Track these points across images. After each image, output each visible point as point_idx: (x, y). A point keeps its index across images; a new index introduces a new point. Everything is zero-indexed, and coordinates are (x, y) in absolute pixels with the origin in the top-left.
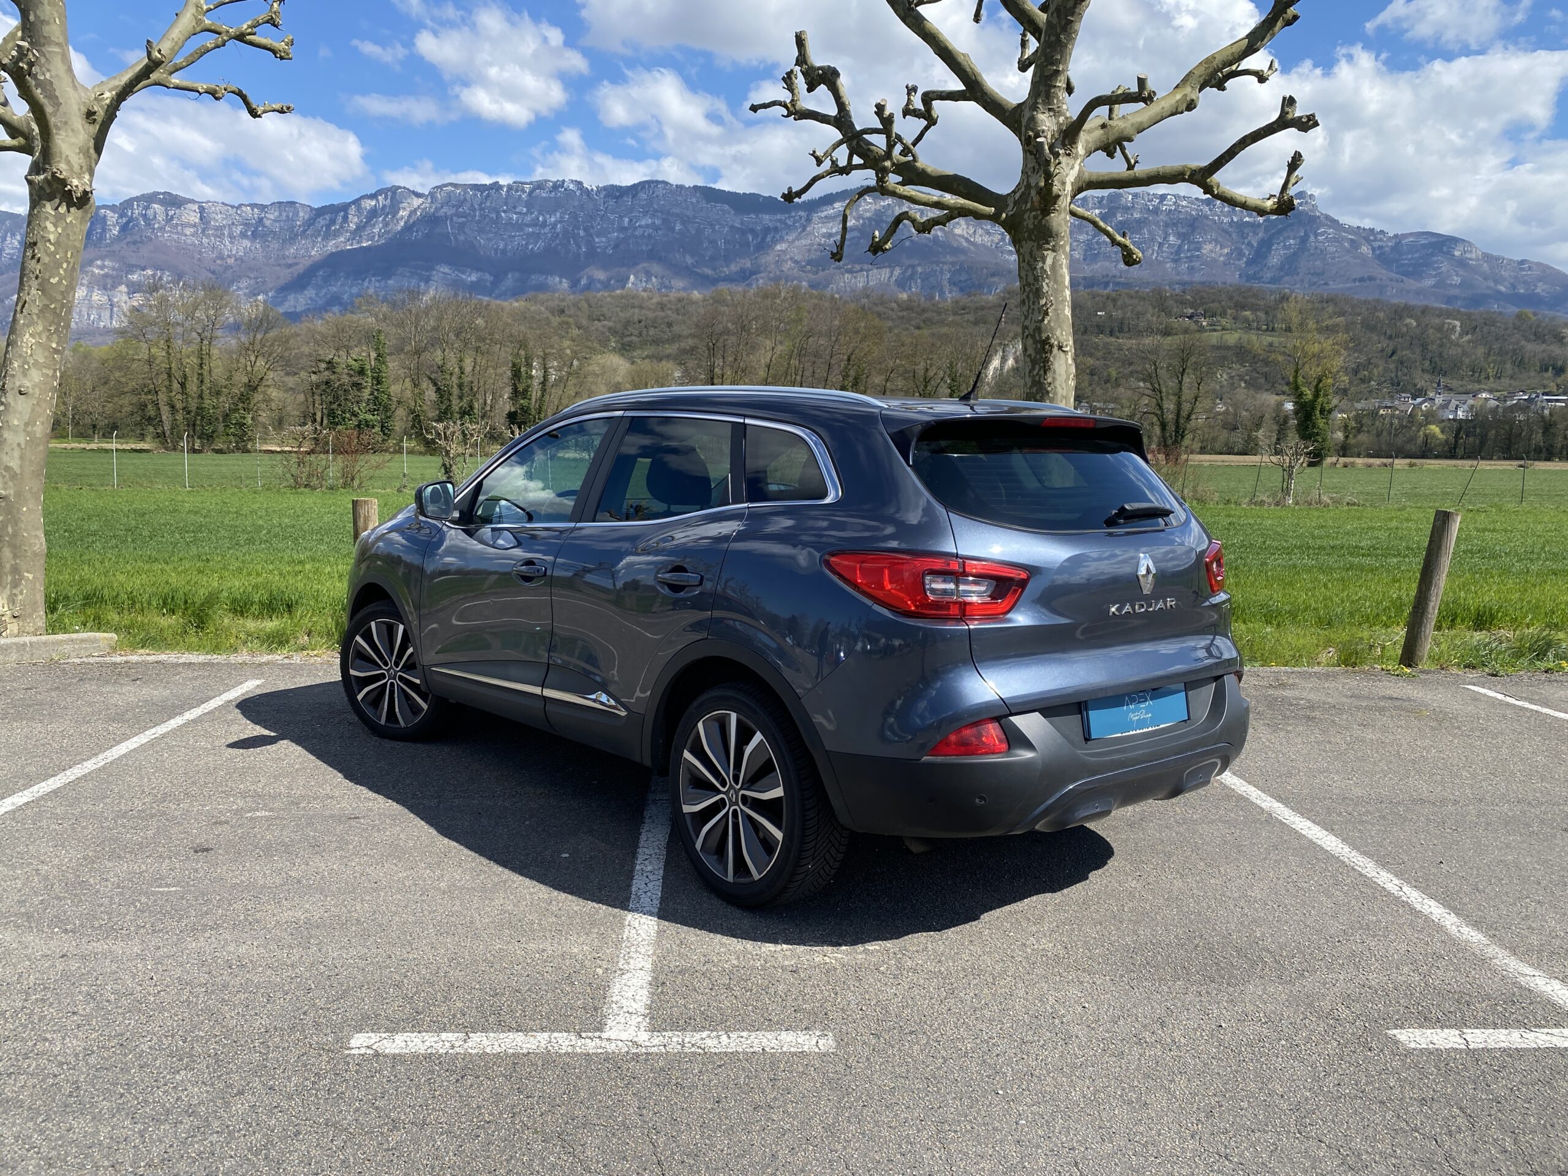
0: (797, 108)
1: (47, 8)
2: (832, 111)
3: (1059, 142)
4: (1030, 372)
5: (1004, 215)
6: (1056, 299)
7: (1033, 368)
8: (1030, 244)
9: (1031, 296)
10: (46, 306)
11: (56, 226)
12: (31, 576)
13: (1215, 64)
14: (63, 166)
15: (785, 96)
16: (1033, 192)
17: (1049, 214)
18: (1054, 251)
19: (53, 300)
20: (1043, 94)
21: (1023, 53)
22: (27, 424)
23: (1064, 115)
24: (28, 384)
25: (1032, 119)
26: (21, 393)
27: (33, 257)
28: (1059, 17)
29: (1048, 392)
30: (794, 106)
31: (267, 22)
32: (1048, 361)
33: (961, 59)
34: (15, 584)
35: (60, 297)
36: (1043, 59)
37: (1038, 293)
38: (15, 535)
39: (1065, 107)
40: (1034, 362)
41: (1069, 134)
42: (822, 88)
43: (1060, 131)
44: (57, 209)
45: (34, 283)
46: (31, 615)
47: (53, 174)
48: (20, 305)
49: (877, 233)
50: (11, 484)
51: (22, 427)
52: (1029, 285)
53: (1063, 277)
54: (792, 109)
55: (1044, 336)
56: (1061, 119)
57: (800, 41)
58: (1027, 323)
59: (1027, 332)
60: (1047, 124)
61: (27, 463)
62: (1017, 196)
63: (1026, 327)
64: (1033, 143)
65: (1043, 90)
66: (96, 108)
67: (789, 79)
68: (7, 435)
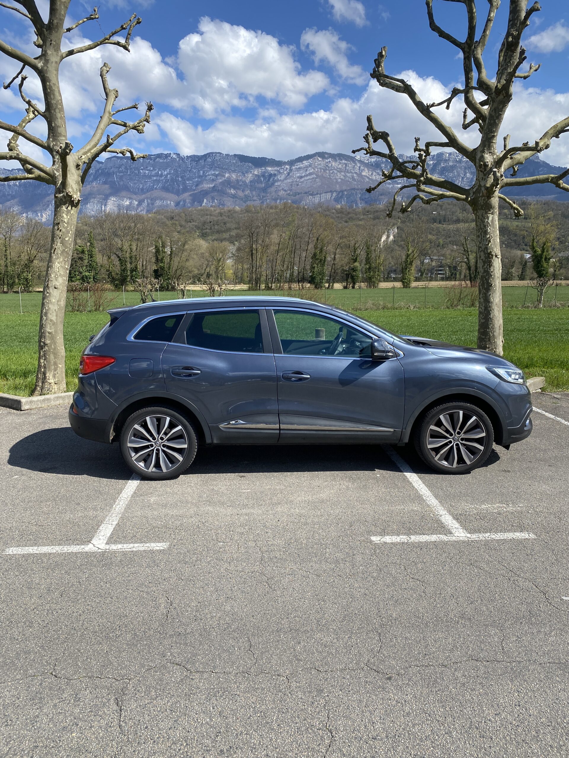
0: (371, 150)
1: (59, 120)
2: (387, 151)
3: (494, 166)
4: (483, 267)
5: (469, 199)
6: (494, 235)
7: (484, 265)
8: (482, 211)
9: (482, 233)
10: (64, 250)
11: (67, 216)
12: (61, 366)
13: (558, 129)
14: (70, 190)
15: (366, 146)
16: (483, 189)
17: (490, 198)
18: (492, 214)
19: (66, 247)
20: (487, 146)
22: (58, 301)
23: (496, 154)
24: (58, 284)
25: (482, 157)
26: (55, 288)
27: (58, 229)
28: (495, 112)
29: (491, 275)
30: (369, 149)
31: (145, 121)
32: (491, 262)
33: (448, 129)
34: (55, 370)
35: (69, 246)
36: (487, 130)
37: (486, 233)
38: (55, 349)
39: (496, 151)
40: (484, 262)
41: (499, 163)
42: (380, 141)
43: (495, 162)
44: (67, 208)
45: (59, 241)
46: (61, 382)
47: (67, 193)
48: (53, 250)
49: (404, 204)
50: (53, 327)
51: (56, 302)
52: (481, 229)
53: (496, 225)
54: (369, 151)
55: (489, 251)
56: (495, 156)
57: (369, 119)
58: (481, 245)
59: (481, 249)
60: (489, 159)
61: (58, 318)
62: (474, 190)
63: (481, 247)
64: (483, 167)
65: (487, 143)
66: (80, 163)
67: (366, 138)
68: (50, 306)
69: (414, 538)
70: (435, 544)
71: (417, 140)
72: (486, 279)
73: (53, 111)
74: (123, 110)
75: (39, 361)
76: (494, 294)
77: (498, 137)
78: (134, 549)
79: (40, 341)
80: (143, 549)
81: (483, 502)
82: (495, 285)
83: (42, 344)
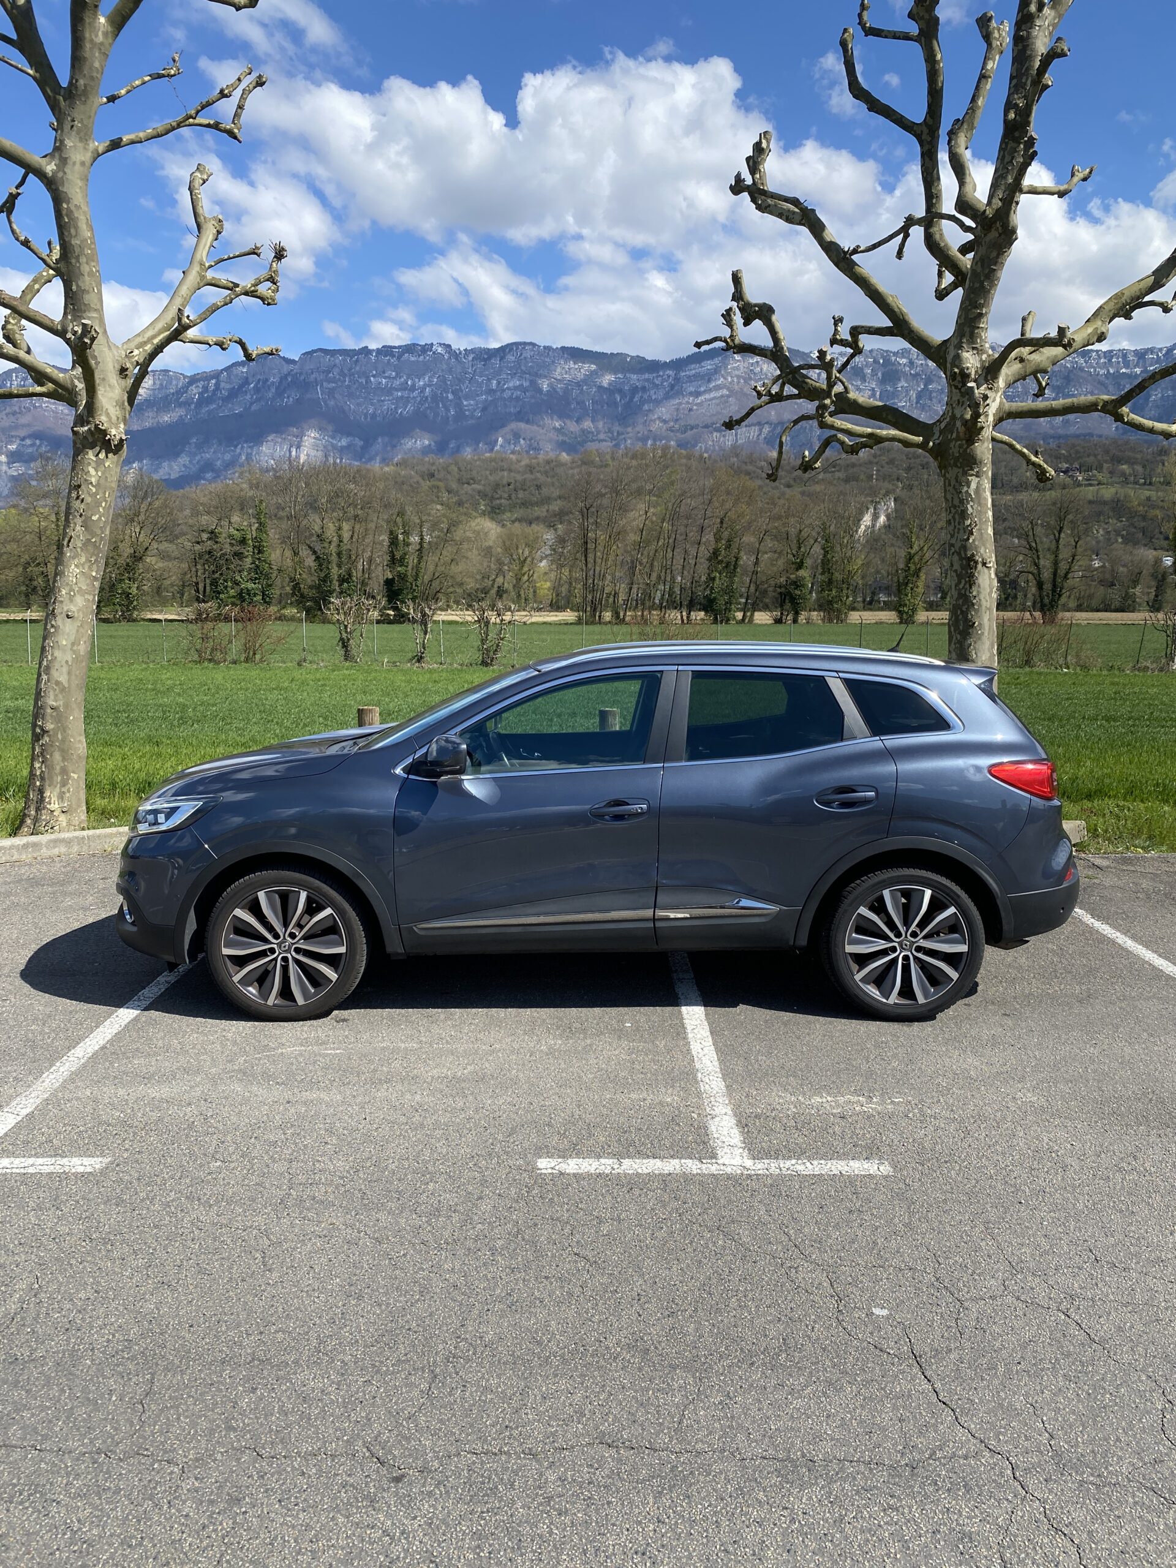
0: (737, 342)
1: (87, 278)
2: (767, 342)
3: (982, 377)
4: (956, 585)
5: (931, 444)
6: (980, 520)
7: (959, 582)
8: (956, 470)
9: (956, 517)
10: (89, 540)
11: (96, 470)
12: (76, 776)
13: (1123, 300)
14: (103, 418)
15: (726, 332)
16: (958, 424)
17: (973, 444)
18: (977, 476)
19: (94, 535)
20: (967, 334)
21: (939, 283)
22: (73, 644)
23: (986, 352)
24: (73, 608)
25: (958, 357)
26: (68, 617)
27: (78, 498)
28: (982, 266)
29: (973, 604)
30: (733, 340)
32: (974, 576)
33: (890, 300)
34: (64, 784)
35: (99, 532)
36: (968, 303)
37: (964, 515)
38: (63, 741)
39: (986, 345)
40: (960, 577)
41: (991, 371)
42: (757, 323)
43: (983, 368)
44: (97, 455)
45: (79, 521)
46: (76, 810)
47: (96, 426)
48: (67, 540)
49: (807, 453)
50: (60, 696)
51: (69, 646)
52: (955, 507)
53: (986, 499)
54: (731, 344)
55: (969, 554)
56: (984, 357)
57: (736, 279)
58: (953, 541)
59: (953, 550)
60: (971, 361)
61: (73, 677)
62: (943, 425)
63: (952, 545)
64: (959, 378)
65: (967, 330)
66: (128, 365)
67: (727, 316)
68: (57, 653)
69: (631, 1166)
70: (665, 1179)
71: (838, 321)
72: (962, 612)
73: (73, 261)
74: (229, 258)
75: (32, 765)
76: (979, 643)
77: (990, 316)
79: (34, 725)
82: (980, 624)
83: (38, 730)
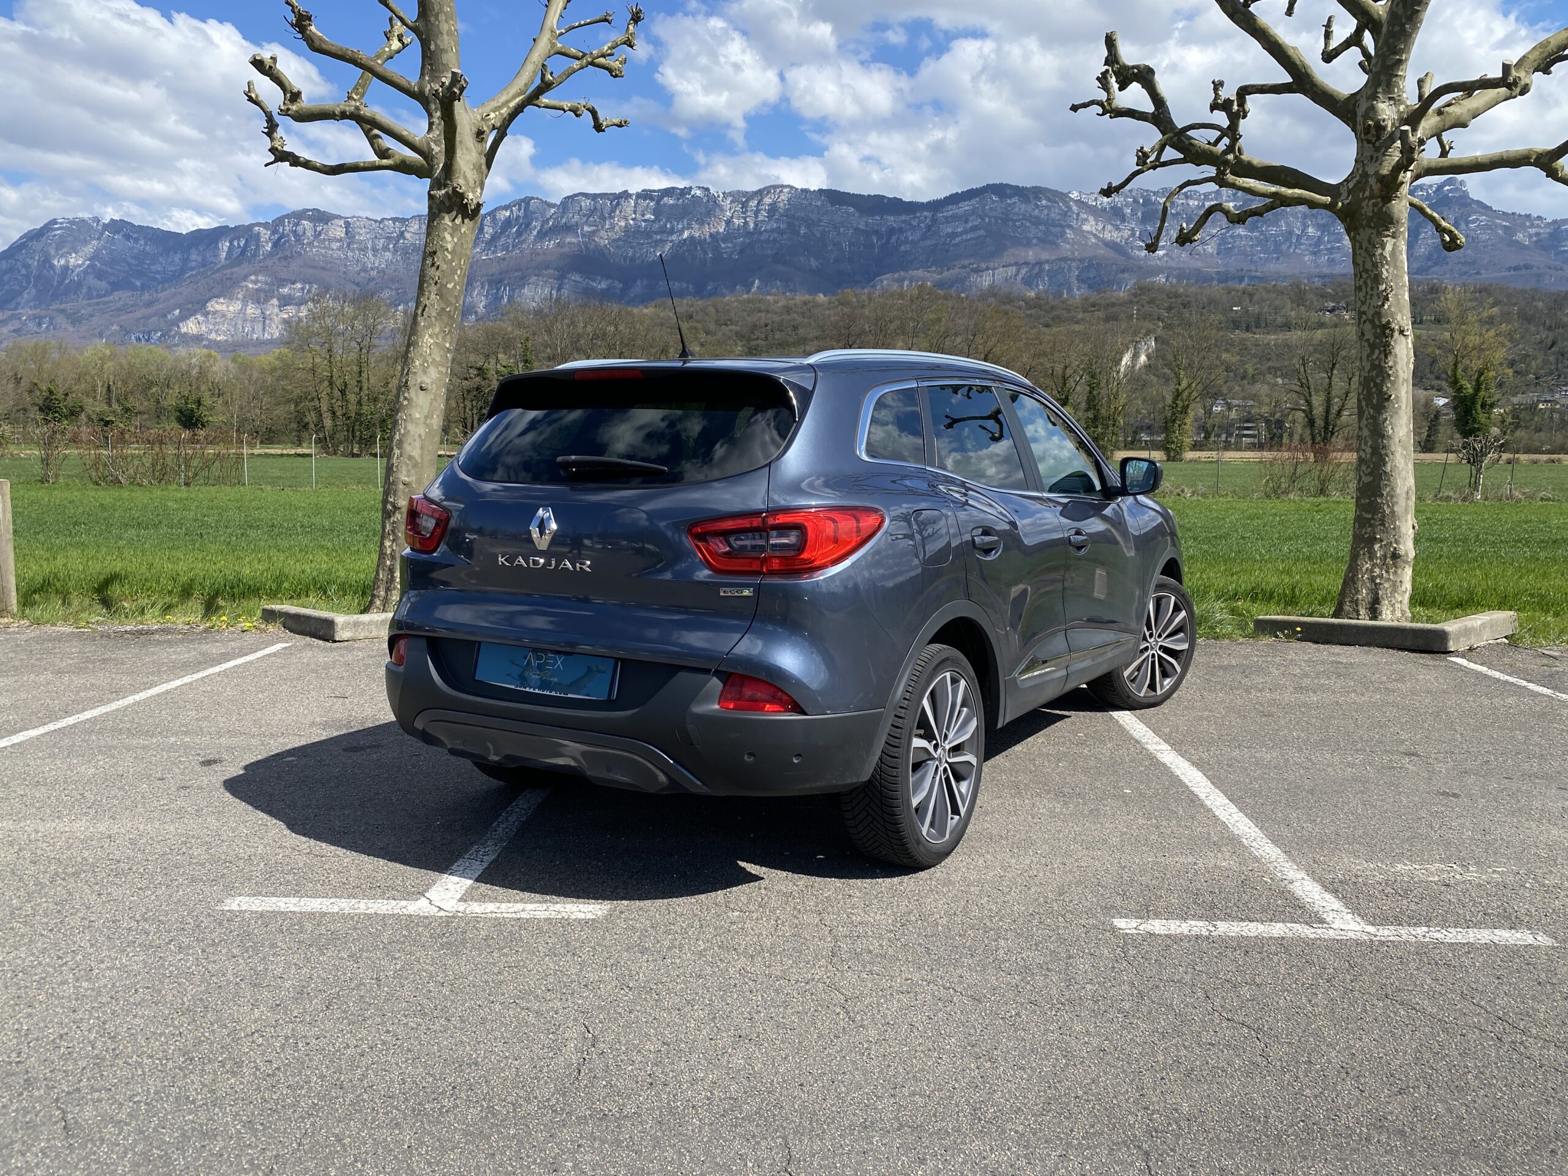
0: (1113, 106)
1: (445, 37)
2: (1149, 107)
4: (1368, 356)
5: (1340, 204)
6: (1397, 284)
7: (1372, 353)
8: (1369, 231)
9: (1369, 281)
10: (443, 309)
11: (453, 237)
13: (1549, 49)
14: (461, 181)
15: (1102, 96)
16: (1372, 181)
17: (1390, 201)
18: (1393, 237)
19: (448, 304)
20: (1384, 84)
22: (426, 417)
23: (1404, 103)
24: (428, 381)
25: (1372, 108)
26: (422, 389)
27: (433, 265)
28: (1404, 7)
29: (1389, 375)
30: (1110, 104)
31: (625, 43)
32: (1389, 345)
33: (1292, 52)
35: (454, 301)
36: (1385, 49)
37: (1377, 279)
39: (1405, 95)
40: (1373, 347)
42: (1135, 87)
43: (1401, 119)
44: (453, 220)
45: (434, 289)
47: (454, 189)
48: (421, 309)
50: (413, 472)
51: (422, 419)
52: (1367, 271)
53: (1402, 262)
54: (1108, 108)
55: (1384, 321)
56: (1402, 108)
57: (1110, 42)
58: (1364, 308)
59: (1364, 317)
60: (1387, 112)
61: (426, 452)
62: (1351, 185)
63: (1364, 313)
64: (1373, 132)
65: (1383, 78)
66: (485, 128)
67: (1103, 80)
68: (410, 427)
69: (1226, 928)
70: (1282, 943)
71: (1217, 85)
72: (1376, 385)
73: (432, 19)
74: (580, 26)
75: (382, 544)
76: (1396, 417)
77: (1409, 62)
78: (524, 915)
79: (385, 502)
80: (546, 915)
81: (1399, 858)
82: (1397, 397)
83: (389, 507)
